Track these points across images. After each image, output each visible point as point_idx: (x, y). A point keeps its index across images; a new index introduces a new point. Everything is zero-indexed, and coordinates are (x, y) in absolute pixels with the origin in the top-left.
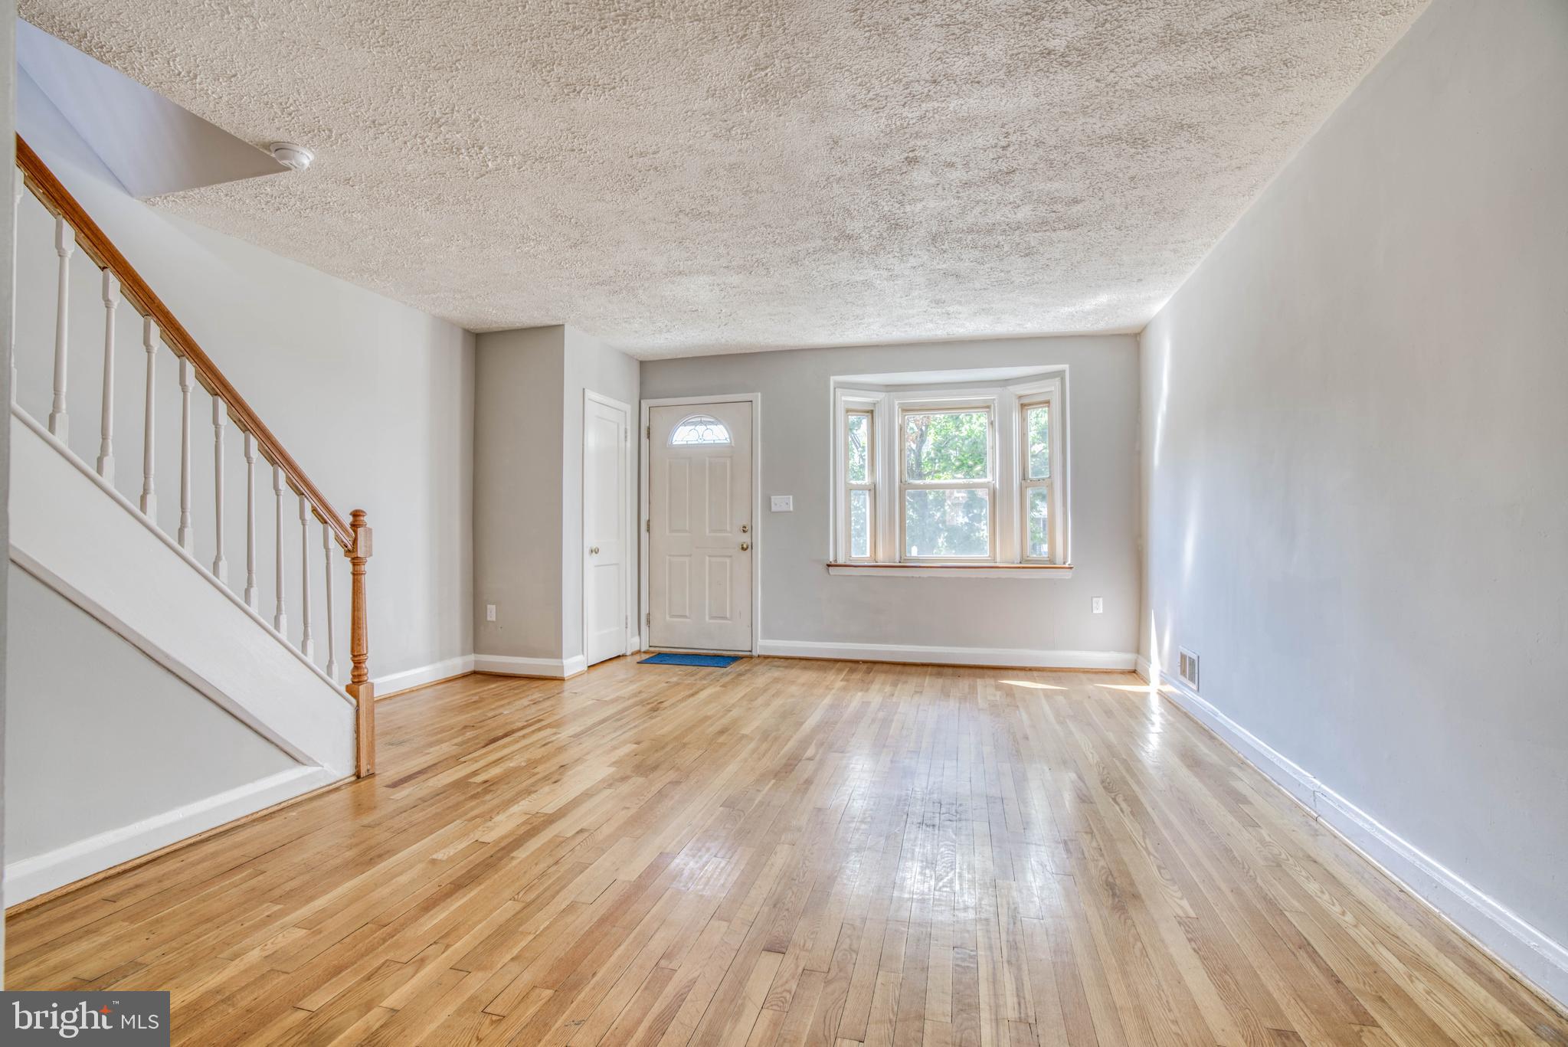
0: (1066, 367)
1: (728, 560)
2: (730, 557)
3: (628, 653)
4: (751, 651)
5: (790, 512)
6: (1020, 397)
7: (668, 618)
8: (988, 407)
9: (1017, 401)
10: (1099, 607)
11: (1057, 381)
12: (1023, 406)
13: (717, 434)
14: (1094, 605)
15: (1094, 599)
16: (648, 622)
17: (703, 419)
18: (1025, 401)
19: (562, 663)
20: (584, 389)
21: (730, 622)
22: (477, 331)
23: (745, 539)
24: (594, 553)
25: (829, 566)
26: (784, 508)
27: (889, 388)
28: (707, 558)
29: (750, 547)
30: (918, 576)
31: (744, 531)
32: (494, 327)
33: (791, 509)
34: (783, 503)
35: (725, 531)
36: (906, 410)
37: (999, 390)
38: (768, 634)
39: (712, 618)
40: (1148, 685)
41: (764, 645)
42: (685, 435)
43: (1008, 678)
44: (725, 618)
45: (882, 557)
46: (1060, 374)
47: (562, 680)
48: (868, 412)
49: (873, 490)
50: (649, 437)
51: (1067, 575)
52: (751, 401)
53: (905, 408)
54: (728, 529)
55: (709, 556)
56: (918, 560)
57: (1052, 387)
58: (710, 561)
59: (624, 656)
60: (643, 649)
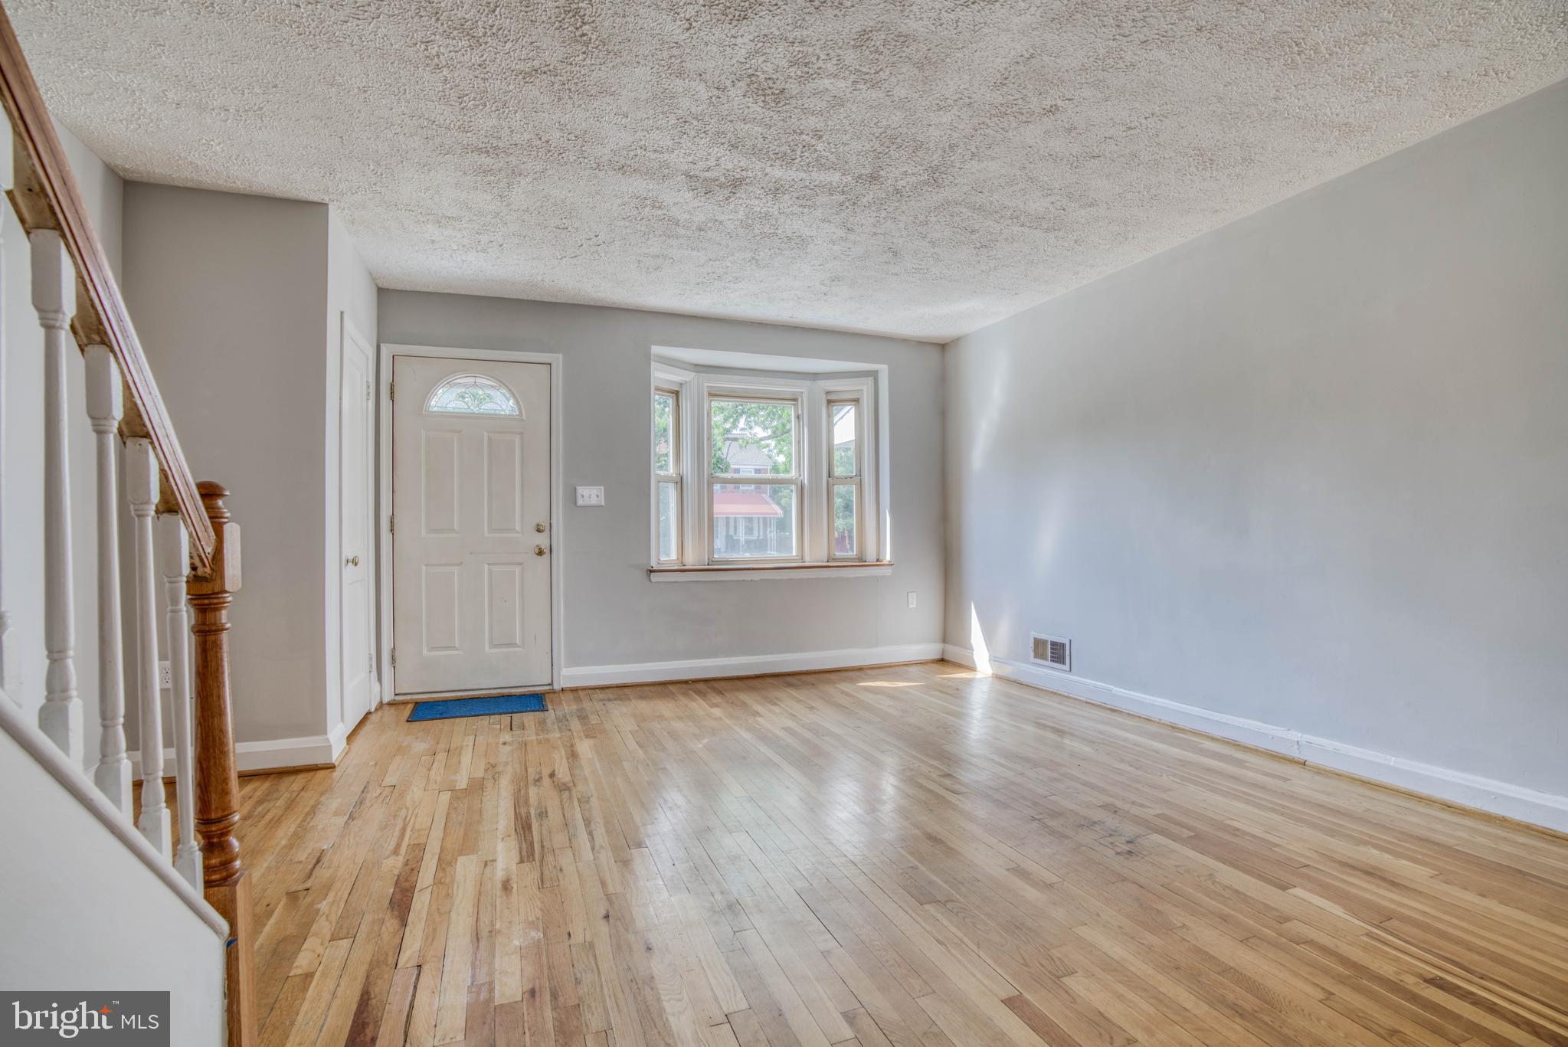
0: (883, 369)
1: (517, 570)
2: (520, 564)
3: (373, 710)
4: (551, 684)
5: (602, 506)
6: (828, 393)
7: (425, 652)
8: (795, 400)
9: (825, 396)
10: (913, 604)
11: (870, 380)
12: (829, 402)
13: (500, 403)
14: (910, 600)
15: (910, 594)
16: (393, 659)
17: (479, 380)
18: (833, 397)
19: (328, 740)
20: (342, 313)
21: (521, 649)
22: (129, 176)
23: (542, 540)
24: (350, 564)
25: (651, 571)
26: (594, 501)
27: (699, 368)
29: (547, 551)
30: (749, 579)
31: (539, 531)
33: (603, 504)
34: (591, 495)
35: (513, 530)
36: (713, 395)
37: (808, 383)
38: (575, 660)
39: (493, 645)
40: (976, 671)
41: (570, 675)
42: (446, 399)
44: (515, 645)
45: (690, 560)
46: (874, 374)
47: (331, 767)
48: (673, 393)
49: (680, 483)
50: (392, 398)
51: (887, 572)
52: (550, 364)
53: (713, 392)
54: (518, 528)
55: (489, 564)
56: (727, 562)
57: (865, 387)
58: (490, 572)
59: (369, 713)
60: (386, 700)
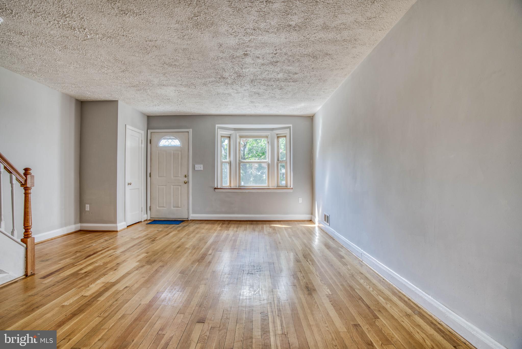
0: (291, 125)
1: (180, 187)
2: (181, 186)
3: (143, 221)
4: (188, 218)
5: (202, 170)
6: (277, 134)
7: (157, 208)
8: (267, 137)
10: (301, 200)
11: (288, 130)
13: (176, 143)
14: (299, 200)
15: (299, 198)
16: (150, 209)
17: (171, 137)
18: (279, 136)
19: (117, 225)
20: (126, 125)
21: (180, 208)
22: (82, 100)
23: (186, 179)
24: (129, 185)
25: (215, 189)
26: (200, 169)
27: (235, 129)
28: (172, 186)
29: (187, 182)
30: (245, 192)
31: (185, 177)
32: (89, 99)
33: (202, 169)
34: (199, 167)
35: (179, 177)
36: (241, 137)
37: (271, 132)
38: (194, 212)
39: (174, 207)
40: (315, 224)
41: (192, 216)
42: (164, 143)
43: (273, 224)
44: (179, 207)
45: (233, 186)
46: (289, 128)
47: (117, 231)
48: (228, 137)
49: (230, 163)
50: (150, 143)
51: (291, 191)
52: (188, 132)
54: (180, 176)
55: (173, 186)
56: (244, 187)
57: (287, 132)
59: (141, 222)
60: (148, 219)
